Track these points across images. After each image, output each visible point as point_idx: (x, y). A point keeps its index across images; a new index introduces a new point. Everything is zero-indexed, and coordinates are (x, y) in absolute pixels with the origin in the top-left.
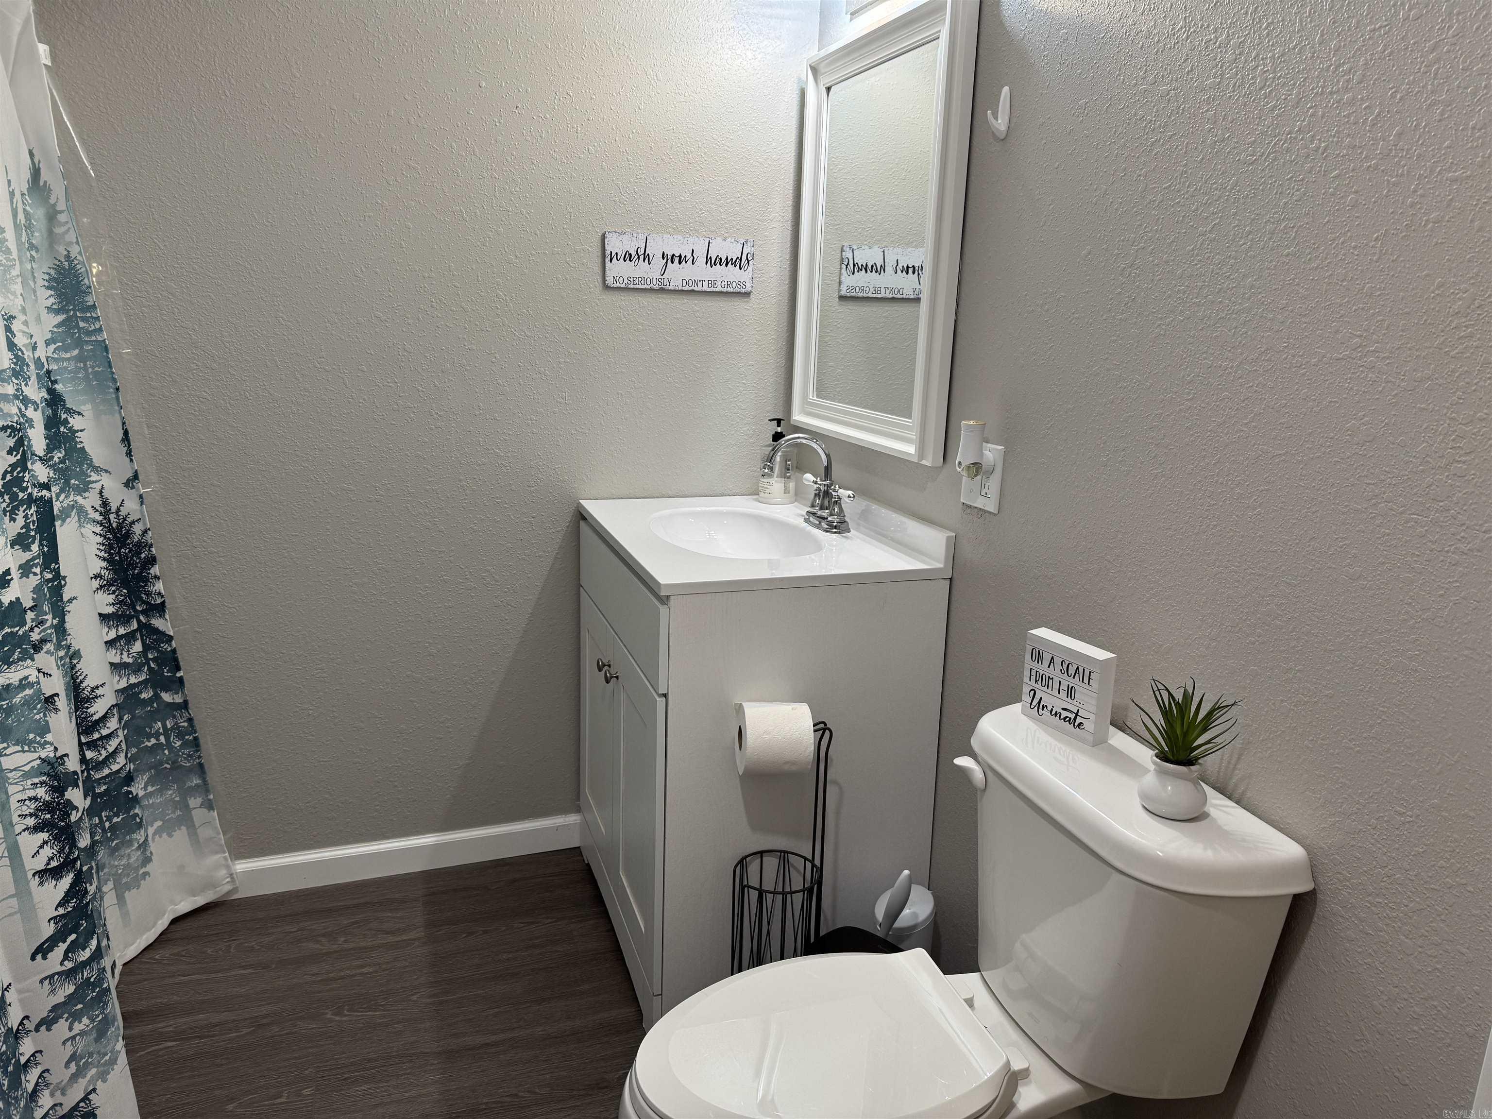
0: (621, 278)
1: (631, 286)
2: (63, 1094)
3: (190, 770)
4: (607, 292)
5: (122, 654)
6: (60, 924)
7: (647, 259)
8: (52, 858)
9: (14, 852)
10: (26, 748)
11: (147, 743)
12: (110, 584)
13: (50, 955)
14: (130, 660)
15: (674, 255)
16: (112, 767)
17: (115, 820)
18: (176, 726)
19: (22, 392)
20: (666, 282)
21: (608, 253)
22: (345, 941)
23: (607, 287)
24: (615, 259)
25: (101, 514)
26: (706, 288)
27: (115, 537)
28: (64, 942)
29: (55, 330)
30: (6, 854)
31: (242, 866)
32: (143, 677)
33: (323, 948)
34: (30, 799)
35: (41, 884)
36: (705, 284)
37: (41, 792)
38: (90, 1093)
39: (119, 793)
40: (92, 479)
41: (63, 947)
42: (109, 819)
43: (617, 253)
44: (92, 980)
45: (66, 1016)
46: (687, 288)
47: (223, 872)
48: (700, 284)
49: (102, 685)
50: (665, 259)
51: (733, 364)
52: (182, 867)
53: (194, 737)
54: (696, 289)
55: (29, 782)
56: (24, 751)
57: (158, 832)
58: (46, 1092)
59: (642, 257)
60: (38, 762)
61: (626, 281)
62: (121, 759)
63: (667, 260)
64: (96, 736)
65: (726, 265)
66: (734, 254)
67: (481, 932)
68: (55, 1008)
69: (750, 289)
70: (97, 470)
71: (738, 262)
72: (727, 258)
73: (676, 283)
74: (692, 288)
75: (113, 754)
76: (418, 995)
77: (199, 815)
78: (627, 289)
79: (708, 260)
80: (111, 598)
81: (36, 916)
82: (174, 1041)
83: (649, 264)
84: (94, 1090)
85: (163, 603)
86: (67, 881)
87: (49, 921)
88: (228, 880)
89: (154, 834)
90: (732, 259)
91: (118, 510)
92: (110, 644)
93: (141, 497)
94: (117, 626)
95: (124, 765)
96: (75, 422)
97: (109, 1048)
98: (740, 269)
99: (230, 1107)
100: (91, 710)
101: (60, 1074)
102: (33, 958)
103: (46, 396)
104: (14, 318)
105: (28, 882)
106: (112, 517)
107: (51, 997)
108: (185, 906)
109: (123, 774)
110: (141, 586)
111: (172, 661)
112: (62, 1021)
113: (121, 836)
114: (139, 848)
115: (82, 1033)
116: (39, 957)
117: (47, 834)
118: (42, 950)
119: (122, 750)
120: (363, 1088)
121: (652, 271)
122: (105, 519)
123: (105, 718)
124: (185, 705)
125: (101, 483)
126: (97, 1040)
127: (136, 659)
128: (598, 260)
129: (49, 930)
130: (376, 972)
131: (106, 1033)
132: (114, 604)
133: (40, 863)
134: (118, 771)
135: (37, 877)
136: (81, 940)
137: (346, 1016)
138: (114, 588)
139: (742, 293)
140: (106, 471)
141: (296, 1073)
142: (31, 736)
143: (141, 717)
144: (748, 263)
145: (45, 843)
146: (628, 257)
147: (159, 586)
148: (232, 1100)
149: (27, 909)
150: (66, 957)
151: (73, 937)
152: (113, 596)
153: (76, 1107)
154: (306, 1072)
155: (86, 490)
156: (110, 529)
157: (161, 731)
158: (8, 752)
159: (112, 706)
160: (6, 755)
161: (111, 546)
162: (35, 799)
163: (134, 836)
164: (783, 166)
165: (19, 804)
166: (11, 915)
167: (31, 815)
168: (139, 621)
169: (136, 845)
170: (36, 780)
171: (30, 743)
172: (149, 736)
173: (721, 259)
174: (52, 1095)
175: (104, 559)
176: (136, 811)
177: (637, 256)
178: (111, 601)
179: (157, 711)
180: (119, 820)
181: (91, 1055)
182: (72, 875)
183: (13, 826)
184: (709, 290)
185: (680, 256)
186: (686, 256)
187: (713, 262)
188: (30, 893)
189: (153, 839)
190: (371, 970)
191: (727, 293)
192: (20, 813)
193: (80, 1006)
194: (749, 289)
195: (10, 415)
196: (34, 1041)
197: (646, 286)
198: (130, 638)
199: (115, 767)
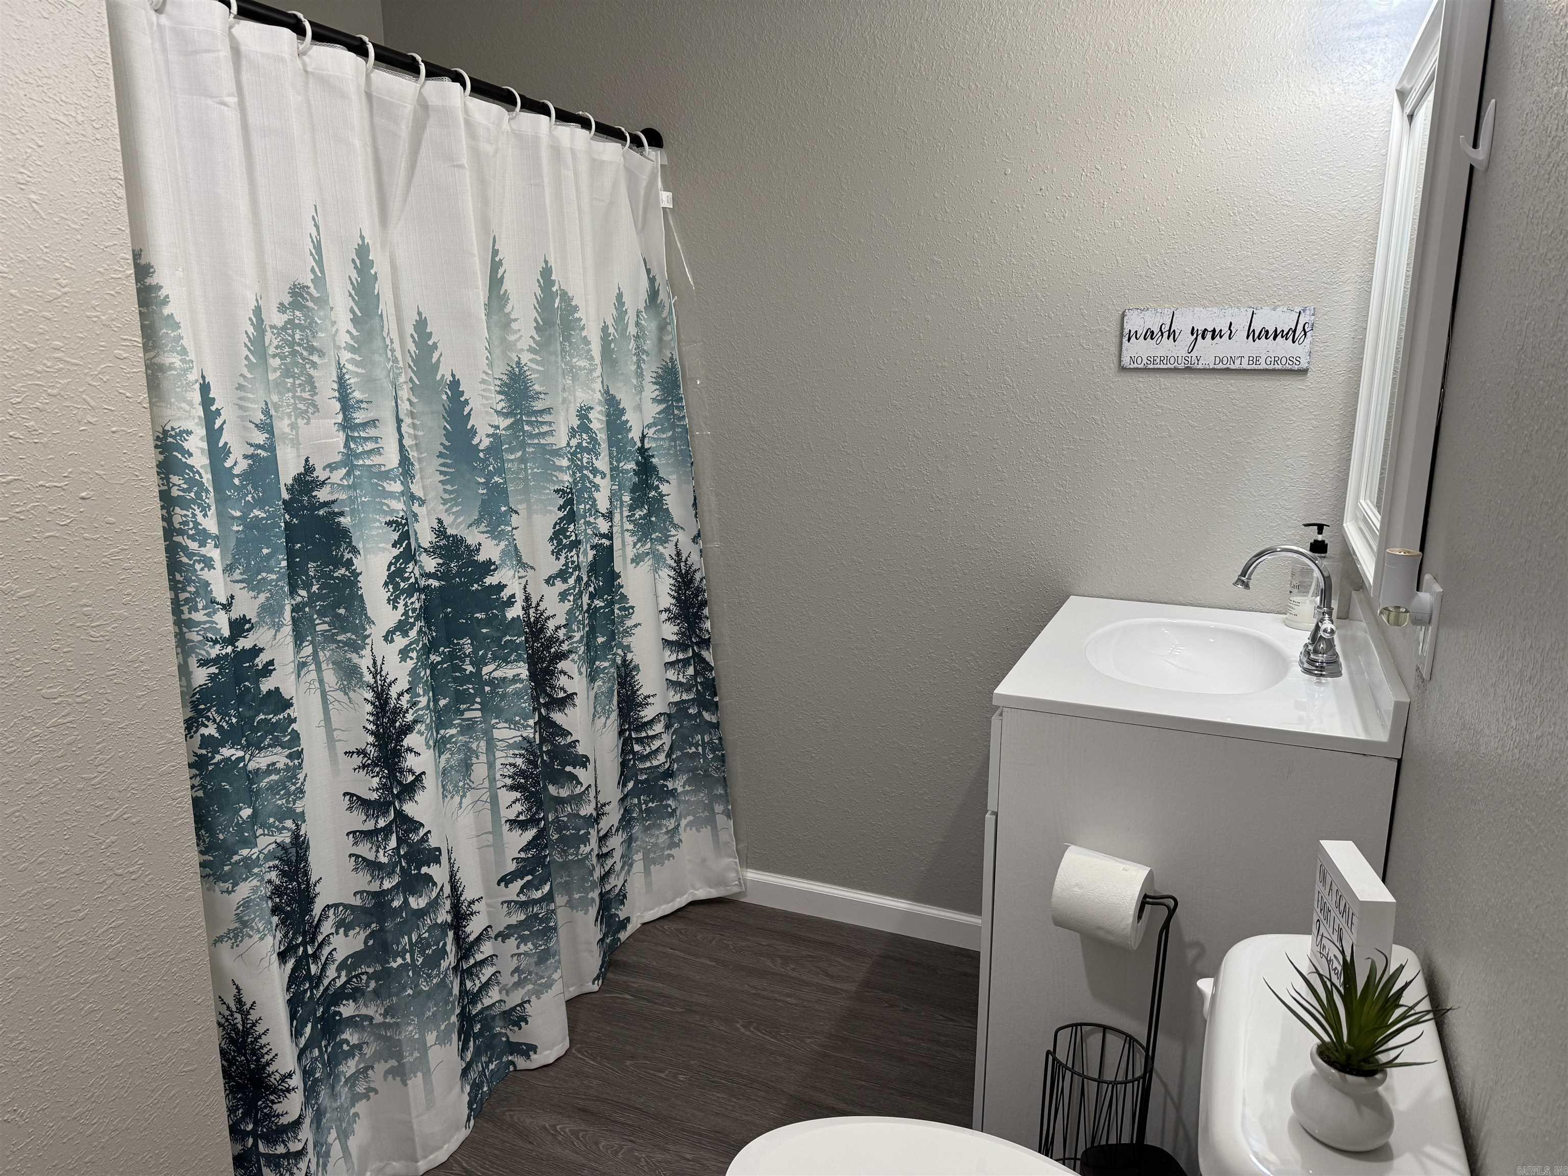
0: (1140, 358)
1: (1151, 366)
2: (507, 994)
3: (717, 780)
4: (1122, 374)
5: (678, 674)
6: (521, 865)
7: (1172, 336)
8: (521, 813)
9: (494, 801)
10: (512, 726)
11: (689, 750)
12: (675, 618)
13: (510, 885)
14: (684, 681)
15: (1206, 330)
16: (653, 762)
17: (650, 805)
18: (711, 742)
19: (593, 464)
20: (1194, 360)
21: (1127, 331)
22: (793, 970)
23: (1123, 369)
24: (1133, 339)
25: (675, 561)
26: (1245, 366)
27: (683, 581)
28: (522, 879)
29: (657, 416)
30: (489, 800)
31: (752, 875)
32: (692, 696)
33: (773, 967)
34: (510, 765)
35: (510, 830)
36: (1245, 361)
37: (519, 761)
38: (525, 1002)
39: (656, 784)
40: (672, 533)
41: (519, 883)
42: (646, 803)
43: (1136, 332)
44: (540, 916)
45: (516, 936)
46: (1221, 366)
47: (733, 875)
48: (1238, 362)
49: (653, 696)
50: (1195, 335)
51: (1278, 454)
52: (704, 860)
53: (722, 754)
54: (1232, 367)
55: (511, 752)
56: (510, 729)
57: (690, 824)
58: (496, 988)
59: (1166, 335)
60: (520, 738)
61: (1145, 361)
62: (662, 758)
63: (1197, 335)
64: (644, 734)
65: (1275, 339)
66: (1287, 324)
67: (902, 1008)
68: (509, 927)
69: (1307, 365)
70: (676, 526)
71: (1291, 335)
72: (1276, 330)
73: (1207, 361)
74: (1228, 366)
75: (656, 752)
76: (812, 1040)
77: (721, 819)
78: (1146, 370)
79: (1250, 333)
80: (676, 629)
81: (504, 853)
82: (631, 995)
83: (1175, 341)
84: (529, 1001)
85: (710, 638)
86: (531, 833)
87: (513, 860)
88: (737, 882)
89: (686, 826)
90: (1283, 331)
91: (686, 560)
92: (670, 665)
93: (701, 551)
94: (678, 651)
95: (664, 763)
96: (664, 488)
97: (547, 974)
98: (1294, 342)
99: (628, 1063)
100: (642, 714)
101: (507, 979)
102: (499, 884)
103: (635, 467)
104: (592, 408)
105: (502, 826)
106: (682, 564)
107: (507, 917)
108: (703, 893)
109: (661, 770)
110: (697, 623)
111: (711, 687)
112: (513, 939)
113: (653, 819)
114: (667, 832)
115: (526, 954)
116: (503, 884)
117: (520, 794)
118: (506, 880)
119: (664, 751)
120: (719, 1095)
121: (1177, 348)
122: (678, 566)
123: (651, 722)
124: (717, 726)
125: (677, 537)
126: (537, 964)
127: (688, 681)
128: (1116, 340)
129: (512, 867)
130: (796, 1005)
131: (547, 959)
132: (677, 634)
133: (512, 814)
134: (657, 767)
135: (508, 824)
136: (536, 882)
137: (750, 1031)
138: (679, 621)
139: (1294, 370)
140: (682, 528)
141: (686, 1059)
142: (517, 718)
143: (686, 727)
144: (1305, 334)
145: (518, 800)
146: (1150, 334)
147: (708, 625)
148: (633, 1057)
149: (498, 846)
150: (521, 891)
151: (529, 877)
152: (678, 628)
153: (513, 1009)
154: (692, 1062)
155: (666, 541)
156: (680, 574)
157: (700, 742)
158: (498, 726)
159: (660, 714)
160: (497, 728)
161: (679, 588)
162: (514, 765)
163: (664, 822)
164: (1365, 216)
165: (501, 767)
166: (487, 846)
167: (510, 777)
168: (693, 651)
169: (664, 830)
170: (517, 752)
171: (516, 723)
172: (691, 745)
173: (1267, 332)
174: (500, 992)
175: (674, 597)
176: (670, 802)
177: (1160, 334)
178: (676, 631)
179: (699, 725)
180: (654, 805)
181: (530, 973)
182: (535, 830)
183: (496, 781)
184: (1249, 367)
185: (1214, 331)
186: (1221, 331)
187: (1256, 336)
188: (501, 834)
189: (685, 830)
190: (794, 1002)
191: (1274, 370)
192: (502, 773)
193: (527, 932)
194: (1304, 365)
195: (563, 482)
196: (494, 948)
197: (1169, 366)
198: (686, 663)
199: (655, 763)
